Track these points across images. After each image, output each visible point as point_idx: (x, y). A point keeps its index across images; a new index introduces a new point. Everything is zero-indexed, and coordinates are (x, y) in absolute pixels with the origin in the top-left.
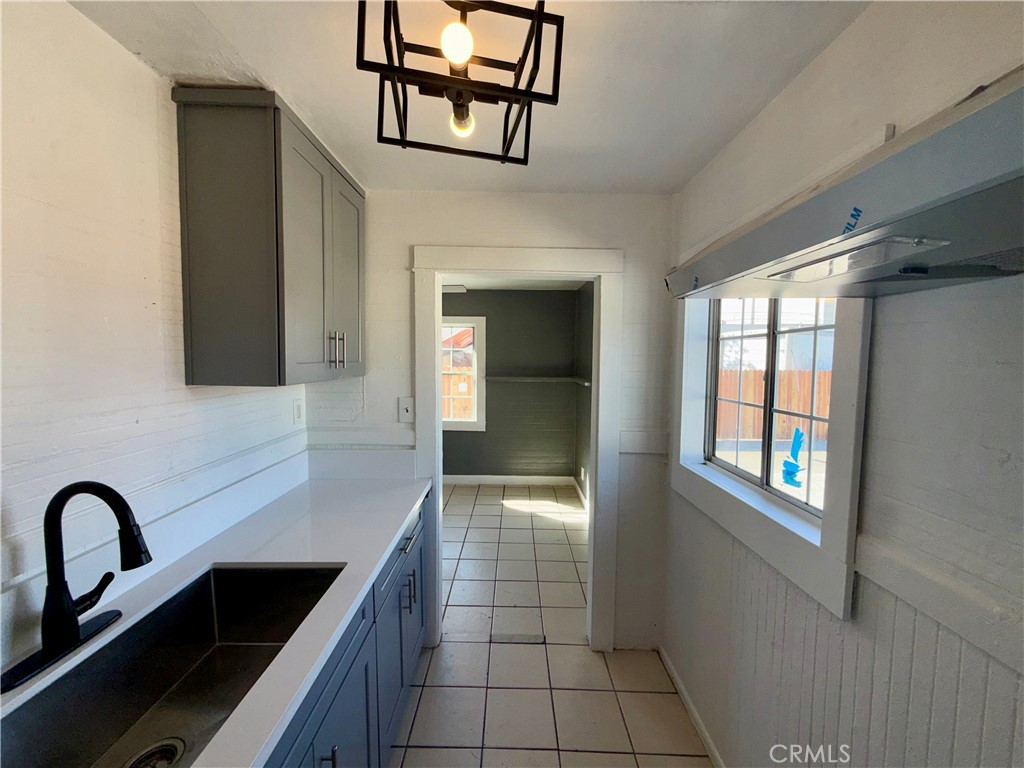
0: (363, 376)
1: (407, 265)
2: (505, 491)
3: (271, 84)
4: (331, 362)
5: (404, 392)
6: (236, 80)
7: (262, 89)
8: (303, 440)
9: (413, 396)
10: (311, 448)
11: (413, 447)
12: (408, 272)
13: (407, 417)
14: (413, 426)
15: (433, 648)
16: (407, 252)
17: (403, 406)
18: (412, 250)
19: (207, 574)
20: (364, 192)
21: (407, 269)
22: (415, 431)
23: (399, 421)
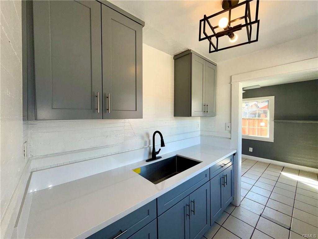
0: (215, 116)
1: (229, 82)
2: (283, 168)
3: (190, 49)
4: (204, 112)
5: (227, 121)
6: (183, 51)
7: (189, 50)
8: (199, 133)
9: (231, 122)
10: (201, 135)
11: (230, 139)
12: (230, 84)
13: (229, 129)
14: (230, 132)
15: (236, 206)
16: (230, 78)
17: (227, 126)
18: (231, 77)
19: (175, 156)
20: (217, 64)
21: (229, 83)
22: (231, 133)
23: (226, 130)
